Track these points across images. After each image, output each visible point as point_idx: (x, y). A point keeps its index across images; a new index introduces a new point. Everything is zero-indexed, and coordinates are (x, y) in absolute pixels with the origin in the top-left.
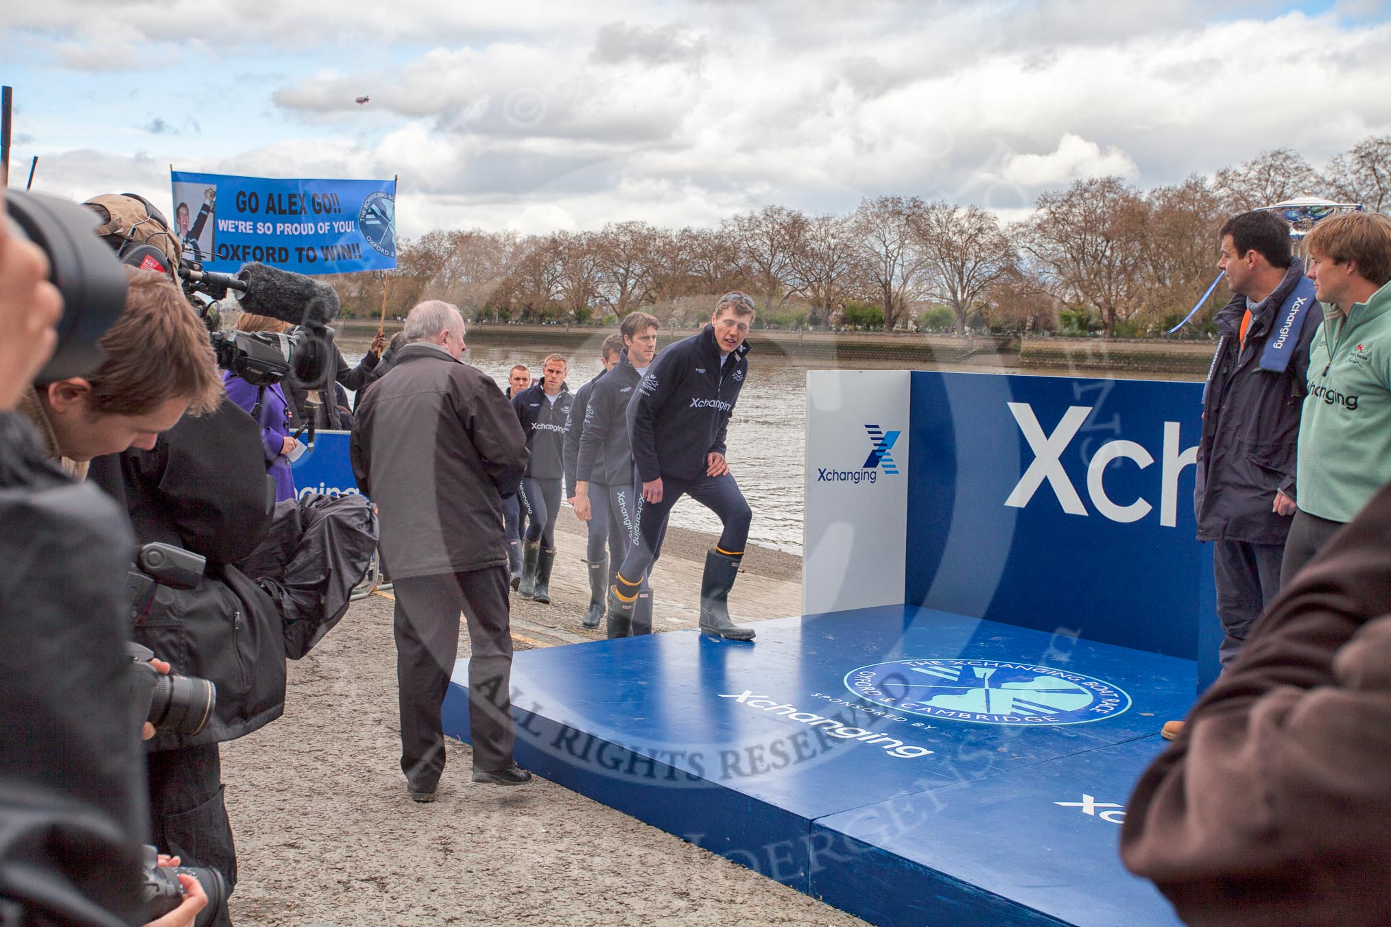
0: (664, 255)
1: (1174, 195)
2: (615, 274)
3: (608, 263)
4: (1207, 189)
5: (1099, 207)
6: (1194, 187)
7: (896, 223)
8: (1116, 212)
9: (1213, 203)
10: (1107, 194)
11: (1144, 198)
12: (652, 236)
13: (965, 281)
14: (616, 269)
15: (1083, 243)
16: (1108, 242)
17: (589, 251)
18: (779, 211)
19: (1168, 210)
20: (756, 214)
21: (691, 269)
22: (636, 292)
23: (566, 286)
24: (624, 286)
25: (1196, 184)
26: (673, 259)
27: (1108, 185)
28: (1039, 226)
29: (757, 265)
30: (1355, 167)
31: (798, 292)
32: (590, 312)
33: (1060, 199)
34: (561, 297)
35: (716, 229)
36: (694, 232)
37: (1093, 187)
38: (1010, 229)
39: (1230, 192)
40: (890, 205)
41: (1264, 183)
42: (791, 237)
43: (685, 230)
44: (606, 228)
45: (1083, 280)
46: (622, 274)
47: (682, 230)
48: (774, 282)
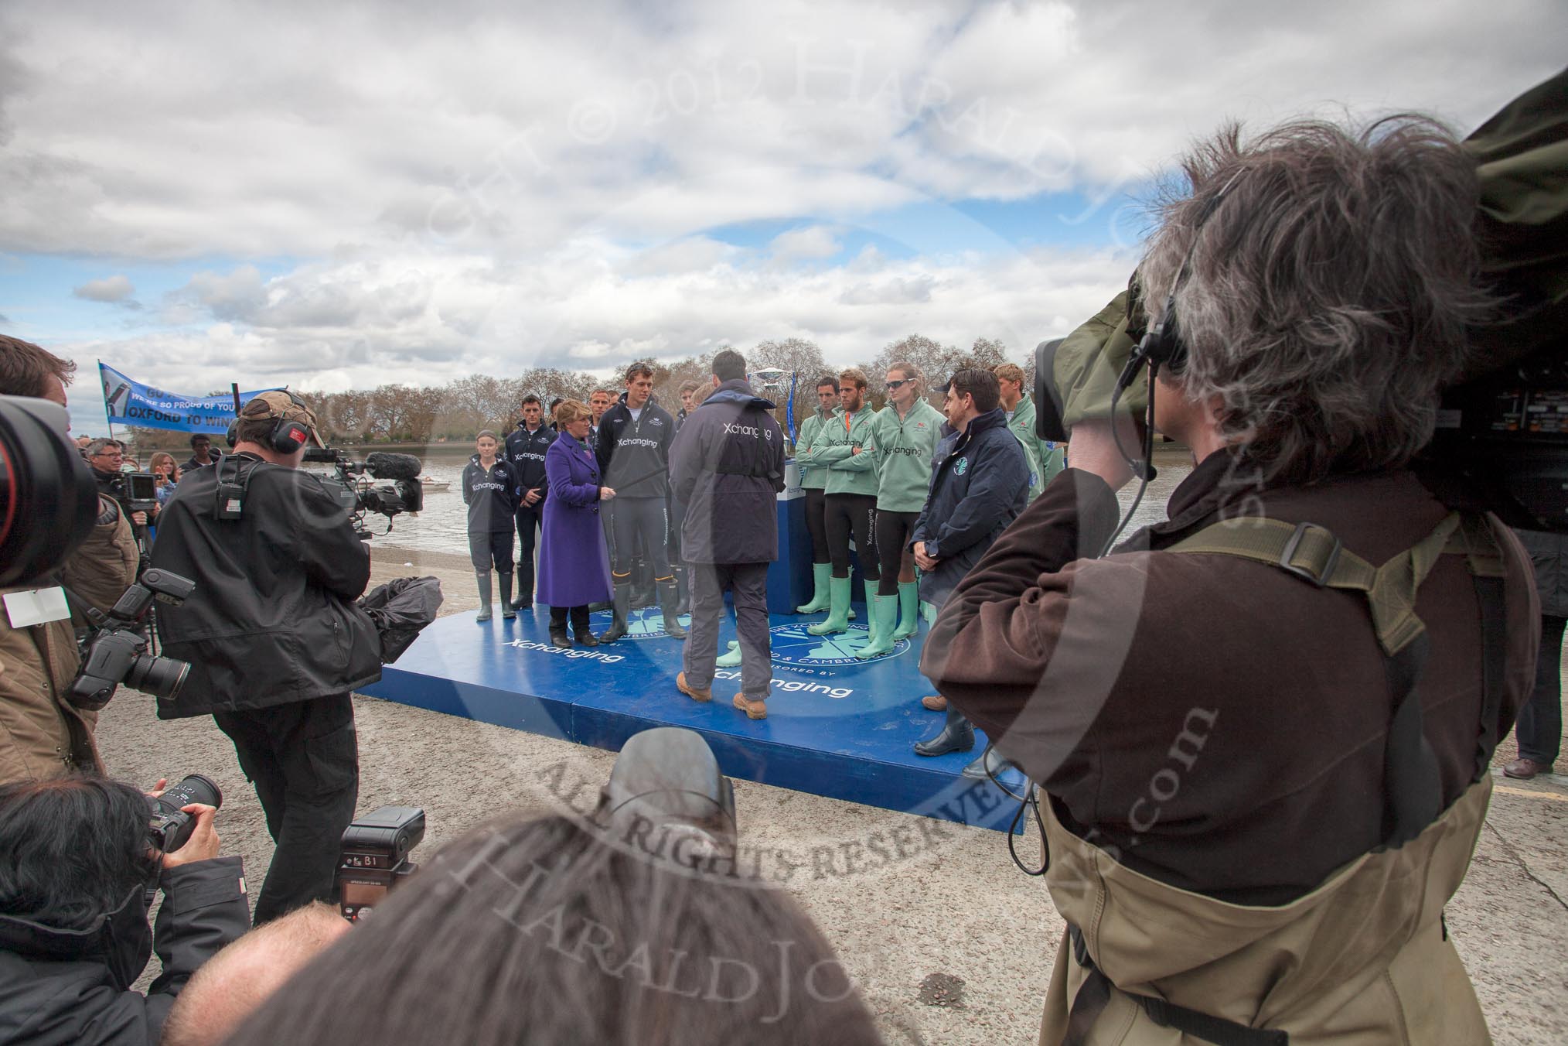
0: (415, 402)
3: (382, 408)
6: (689, 363)
7: (544, 382)
12: (407, 391)
14: (387, 411)
17: (369, 401)
18: (480, 377)
22: (400, 423)
23: (356, 422)
24: (392, 421)
26: (420, 405)
29: (469, 406)
32: (373, 436)
34: (354, 429)
36: (432, 389)
40: (540, 373)
42: (488, 391)
46: (391, 414)
48: (480, 415)
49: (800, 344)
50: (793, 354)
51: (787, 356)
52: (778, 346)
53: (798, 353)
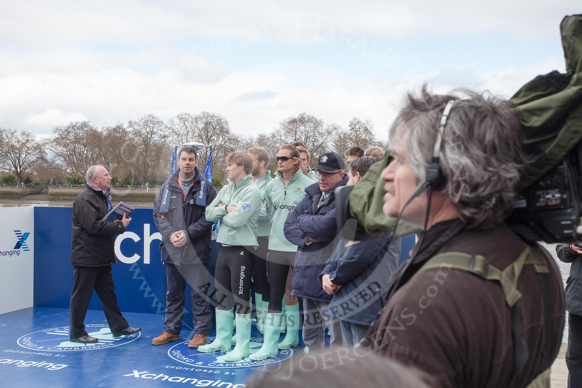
1: (112, 130)
4: (124, 128)
5: (81, 133)
8: (88, 135)
10: (84, 128)
11: (99, 130)
13: (21, 163)
15: (75, 148)
16: (85, 148)
19: (109, 135)
25: (120, 125)
27: (84, 124)
28: (55, 140)
30: (178, 123)
33: (63, 129)
37: (78, 125)
38: (42, 141)
39: (133, 129)
41: (146, 127)
45: (75, 163)
50: (206, 124)
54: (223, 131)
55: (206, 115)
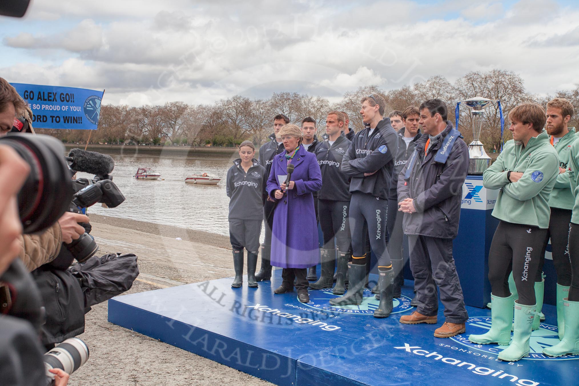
0: (191, 116)
1: (398, 93)
2: (170, 124)
3: (167, 119)
4: (410, 91)
6: (405, 90)
7: (288, 103)
9: (413, 96)
11: (386, 94)
12: (186, 107)
14: (170, 121)
17: (159, 114)
18: (239, 98)
19: (396, 99)
20: (230, 99)
21: (202, 122)
22: (179, 131)
23: (149, 129)
24: (174, 129)
25: (406, 89)
26: (195, 118)
27: (372, 88)
28: (345, 105)
29: (230, 120)
30: (466, 83)
31: (248, 132)
32: (159, 140)
33: (353, 94)
34: (147, 133)
35: (213, 105)
36: (204, 106)
37: (366, 89)
38: (334, 106)
39: (419, 92)
40: (285, 96)
41: (432, 89)
42: (245, 109)
43: (200, 106)
44: (166, 104)
46: (173, 124)
47: (199, 105)
48: (238, 128)
49: (504, 75)
50: (497, 83)
51: (491, 85)
52: (483, 76)
53: (501, 82)
54: (516, 90)
55: (497, 74)
